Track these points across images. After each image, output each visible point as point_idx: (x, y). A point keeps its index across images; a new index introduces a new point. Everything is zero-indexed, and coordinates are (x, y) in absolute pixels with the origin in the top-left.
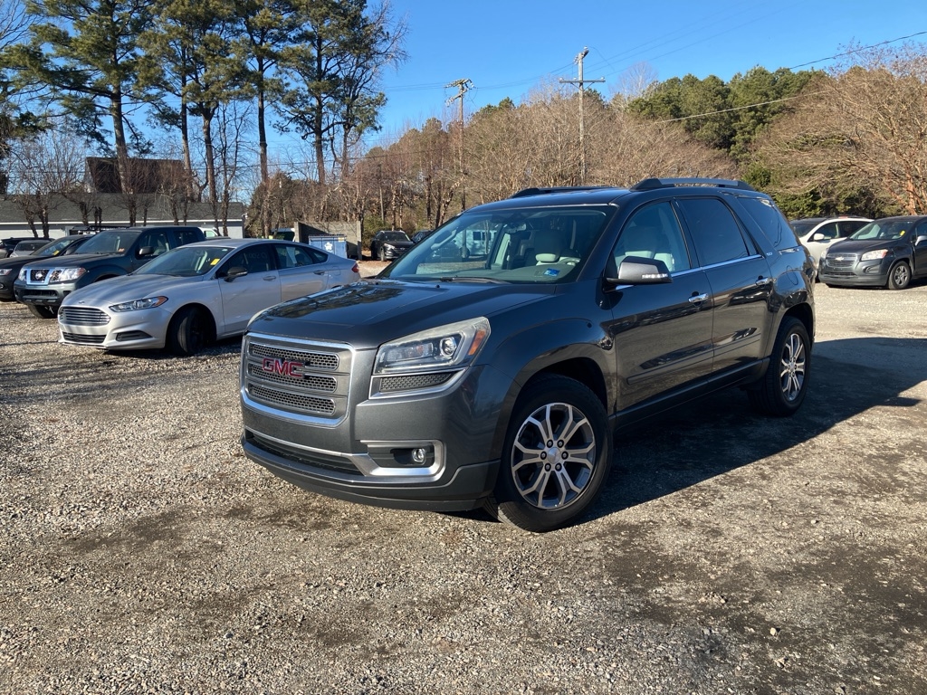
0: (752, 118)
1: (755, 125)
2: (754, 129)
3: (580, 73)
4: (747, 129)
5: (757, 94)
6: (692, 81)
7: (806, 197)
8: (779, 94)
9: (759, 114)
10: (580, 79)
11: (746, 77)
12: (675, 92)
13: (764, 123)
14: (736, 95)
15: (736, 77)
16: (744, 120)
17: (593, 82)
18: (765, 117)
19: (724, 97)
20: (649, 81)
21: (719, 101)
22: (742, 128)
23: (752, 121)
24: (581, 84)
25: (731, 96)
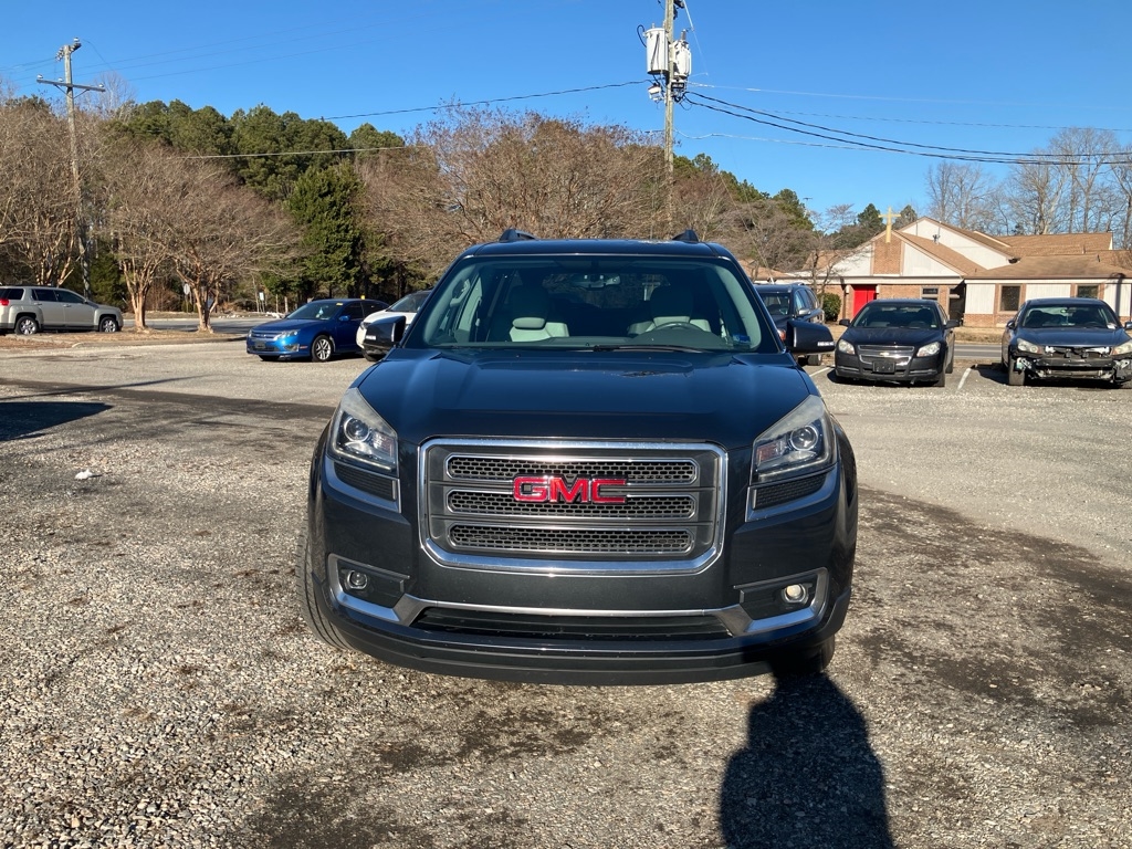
0: (263, 165)
1: (267, 176)
2: (265, 180)
3: (67, 73)
4: (258, 178)
5: (265, 138)
6: (184, 111)
7: (339, 264)
8: (290, 143)
9: (269, 162)
10: (67, 81)
11: (249, 115)
12: (162, 120)
13: (277, 174)
14: (240, 137)
15: (237, 113)
16: (253, 168)
17: (88, 89)
18: (277, 167)
19: (228, 137)
20: (124, 100)
21: (221, 139)
22: (251, 177)
23: (263, 169)
24: (70, 89)
25: (234, 135)
